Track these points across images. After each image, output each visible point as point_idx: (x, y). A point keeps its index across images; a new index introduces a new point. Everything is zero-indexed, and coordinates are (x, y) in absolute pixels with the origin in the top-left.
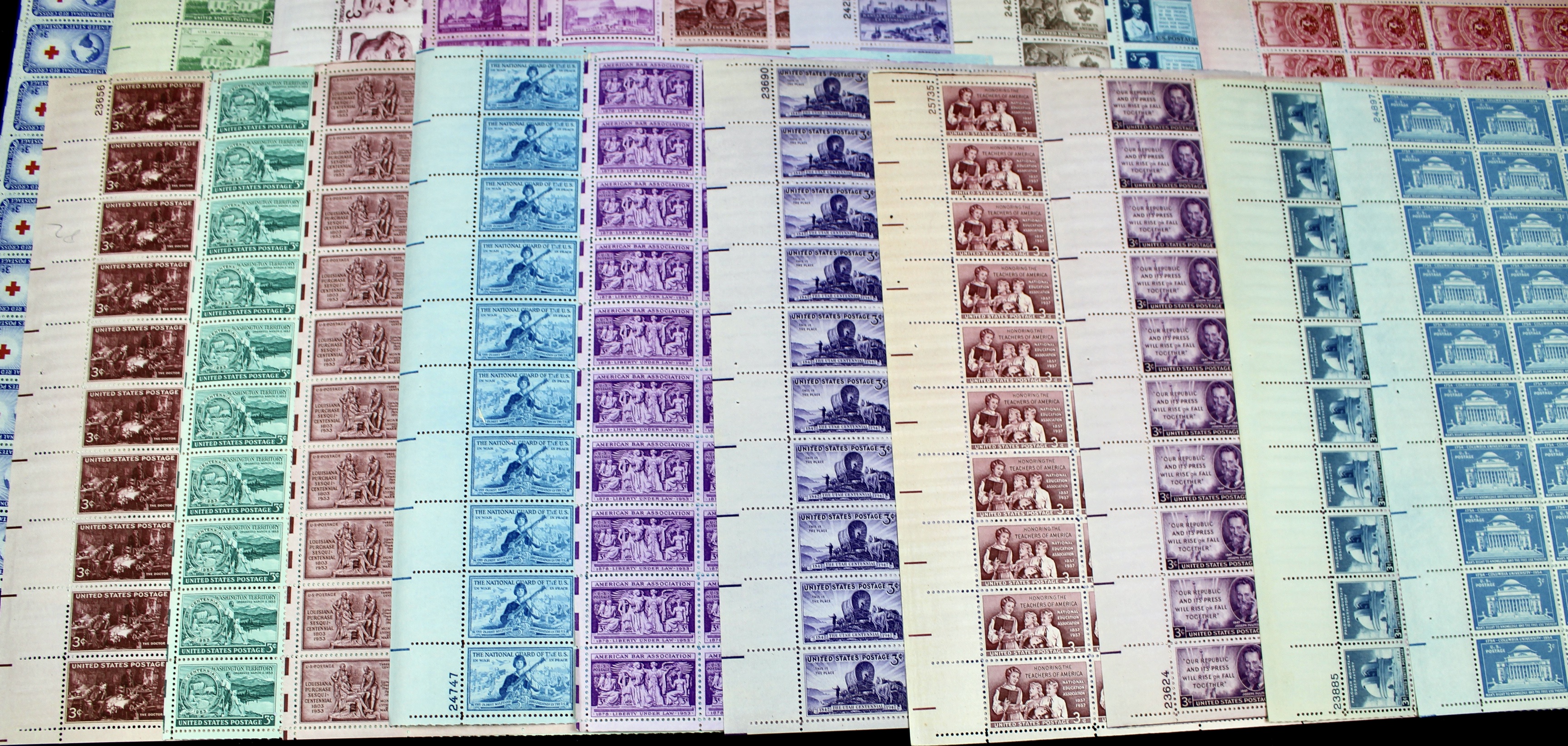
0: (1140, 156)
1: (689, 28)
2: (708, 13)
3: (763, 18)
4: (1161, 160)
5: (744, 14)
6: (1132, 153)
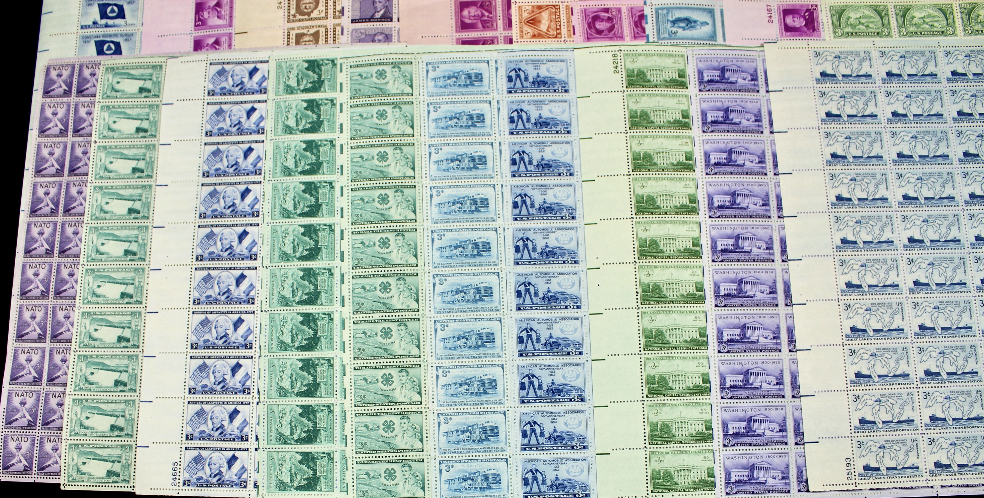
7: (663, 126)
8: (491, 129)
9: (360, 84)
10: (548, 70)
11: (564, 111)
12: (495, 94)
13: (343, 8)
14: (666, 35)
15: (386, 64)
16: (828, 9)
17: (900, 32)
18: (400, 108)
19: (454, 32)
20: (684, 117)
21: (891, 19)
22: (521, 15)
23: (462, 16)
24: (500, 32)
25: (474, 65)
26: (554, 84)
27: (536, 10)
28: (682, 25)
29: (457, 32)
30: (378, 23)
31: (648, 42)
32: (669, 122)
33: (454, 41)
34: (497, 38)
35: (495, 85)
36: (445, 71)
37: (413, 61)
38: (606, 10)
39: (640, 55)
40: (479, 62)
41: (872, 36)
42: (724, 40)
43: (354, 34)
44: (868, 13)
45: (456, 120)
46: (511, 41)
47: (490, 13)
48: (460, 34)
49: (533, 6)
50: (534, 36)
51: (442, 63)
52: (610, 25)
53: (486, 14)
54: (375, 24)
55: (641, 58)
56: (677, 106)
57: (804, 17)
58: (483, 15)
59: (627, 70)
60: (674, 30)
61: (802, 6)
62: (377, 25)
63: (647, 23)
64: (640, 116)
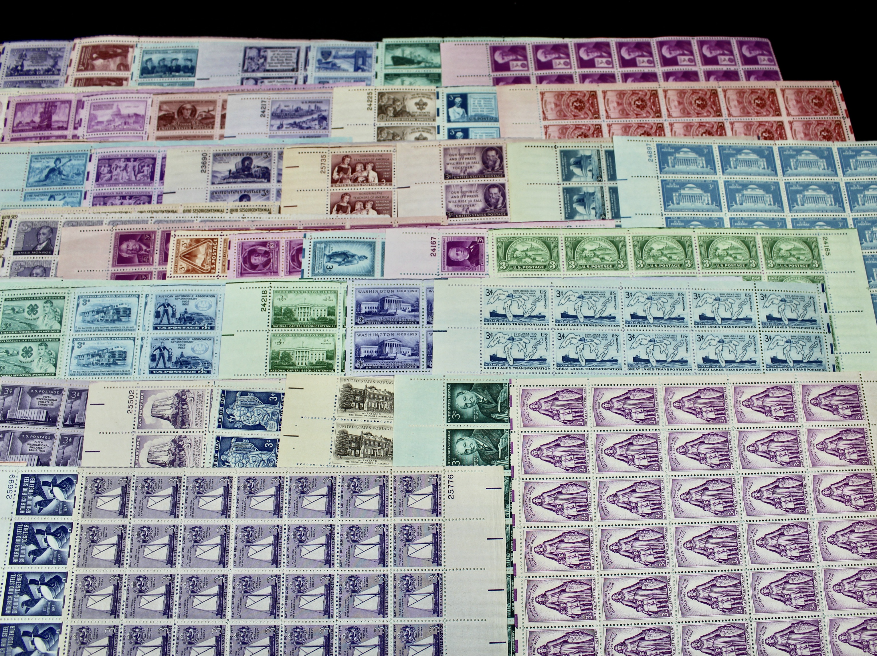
0: (462, 197)
1: (165, 126)
2: (178, 115)
3: (213, 117)
4: (476, 198)
5: (201, 115)
6: (456, 195)
7: (305, 369)
8: (132, 367)
9: (11, 319)
10: (196, 306)
11: (207, 350)
12: (141, 331)
13: (8, 239)
14: (321, 271)
15: (39, 298)
16: (495, 241)
17: (569, 265)
18: (46, 345)
19: (110, 266)
20: (328, 358)
21: (560, 251)
22: (178, 248)
23: (120, 250)
24: (155, 268)
25: (124, 300)
26: (200, 320)
27: (194, 244)
28: (339, 259)
29: (113, 266)
30: (38, 256)
31: (302, 278)
32: (311, 364)
33: (109, 275)
34: (151, 273)
35: (141, 321)
36: (95, 305)
37: (66, 295)
38: (264, 244)
39: (290, 292)
40: (129, 296)
41: (538, 270)
42: (382, 274)
43: (14, 266)
44: (536, 245)
45: (98, 358)
46: (164, 276)
47: (148, 246)
48: (116, 268)
49: (191, 240)
50: (188, 271)
51: (93, 296)
52: (266, 259)
53: (144, 248)
54: (35, 256)
55: (290, 296)
56: (322, 346)
57: (469, 250)
58: (141, 249)
59: (275, 308)
60: (330, 265)
61: (468, 238)
62: (38, 258)
63: (304, 257)
64: (282, 358)
